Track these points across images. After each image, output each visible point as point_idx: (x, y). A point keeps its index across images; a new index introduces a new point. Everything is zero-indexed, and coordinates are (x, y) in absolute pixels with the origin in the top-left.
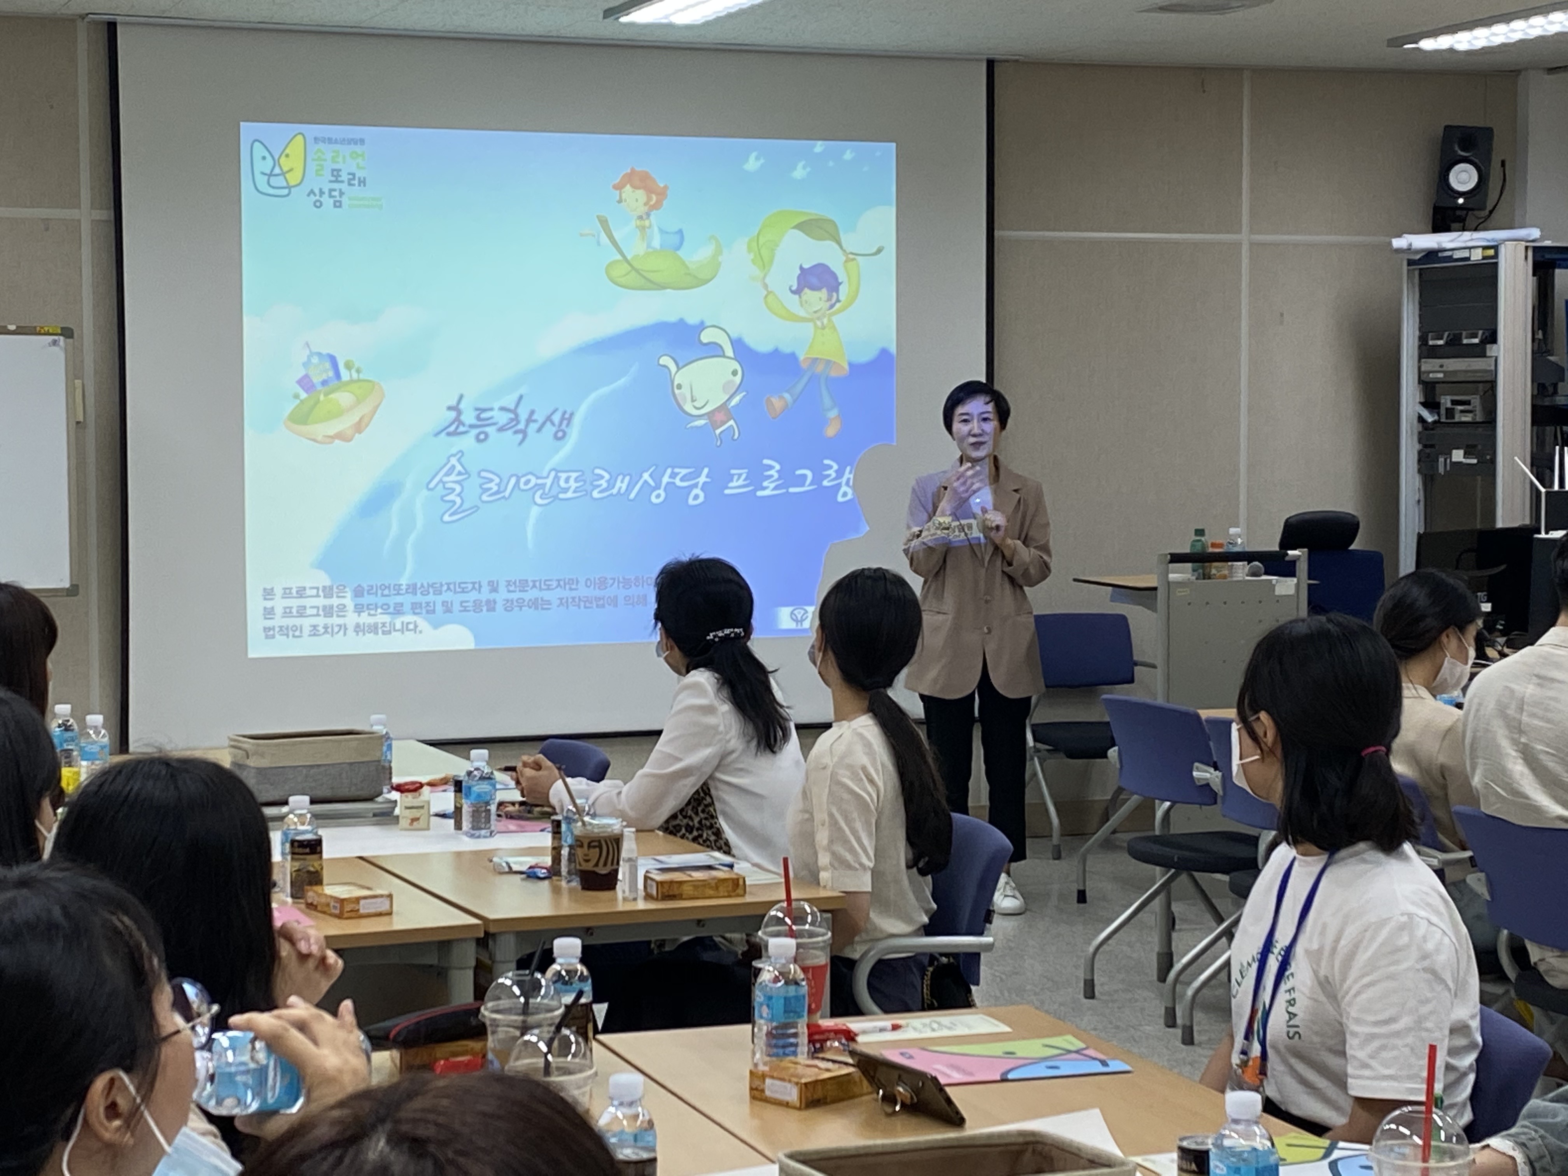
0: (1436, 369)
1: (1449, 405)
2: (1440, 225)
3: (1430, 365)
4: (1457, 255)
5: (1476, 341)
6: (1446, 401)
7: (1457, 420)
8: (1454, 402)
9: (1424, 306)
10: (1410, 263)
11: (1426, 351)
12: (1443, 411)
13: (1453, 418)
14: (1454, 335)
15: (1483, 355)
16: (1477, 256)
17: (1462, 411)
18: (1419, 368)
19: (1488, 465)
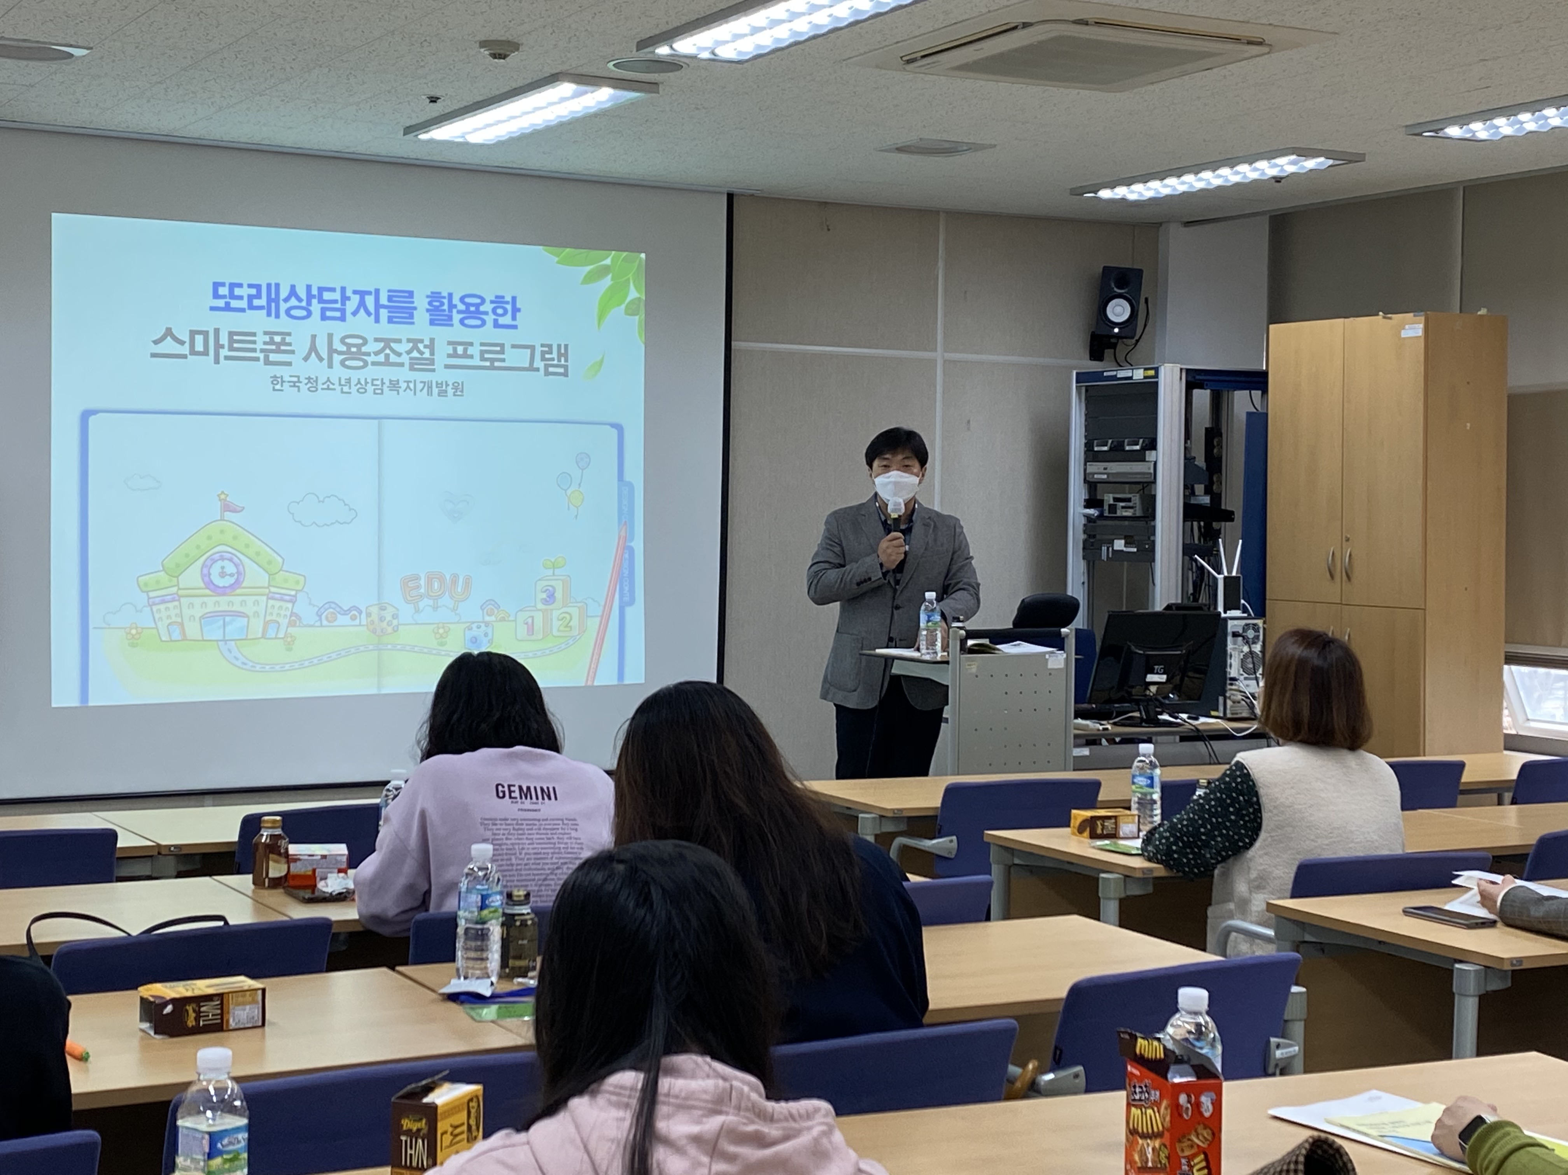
0: (1099, 470)
1: (1112, 502)
3: (1093, 467)
4: (1118, 376)
5: (1138, 447)
6: (1109, 499)
7: (1119, 514)
8: (1116, 500)
9: (1089, 417)
11: (1091, 456)
12: (1106, 507)
13: (1116, 513)
14: (1118, 442)
15: (1143, 460)
16: (1138, 376)
17: (1123, 507)
18: (1085, 470)
19: (1147, 553)
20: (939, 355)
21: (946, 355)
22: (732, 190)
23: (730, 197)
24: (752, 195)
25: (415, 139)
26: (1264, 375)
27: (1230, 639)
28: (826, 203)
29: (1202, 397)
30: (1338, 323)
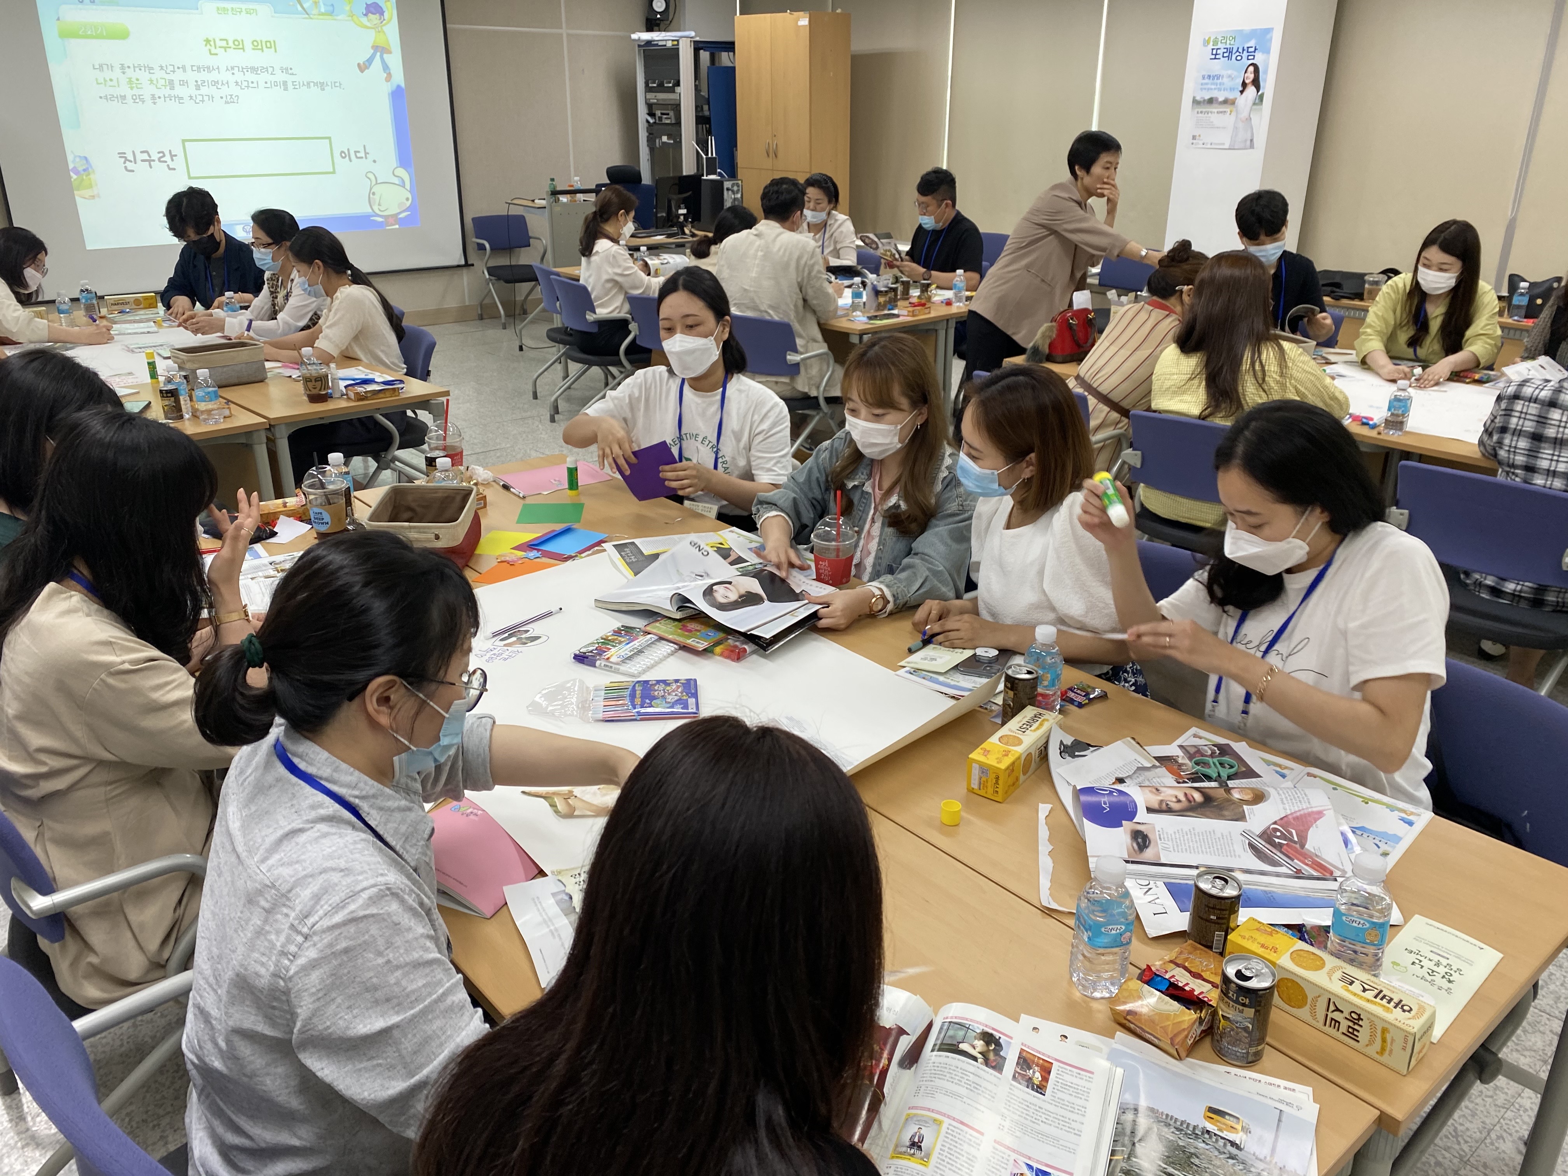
0: (653, 97)
1: (660, 115)
2: (649, 29)
3: (650, 96)
4: (660, 43)
5: (671, 85)
6: (658, 113)
8: (662, 114)
9: (646, 67)
10: (639, 46)
11: (648, 89)
12: (657, 118)
13: (662, 121)
14: (660, 82)
15: (674, 92)
16: (669, 44)
17: (666, 118)
18: (646, 97)
19: (678, 144)
20: (564, 31)
21: (568, 31)
26: (733, 43)
27: (725, 192)
29: (705, 55)
30: (768, 16)
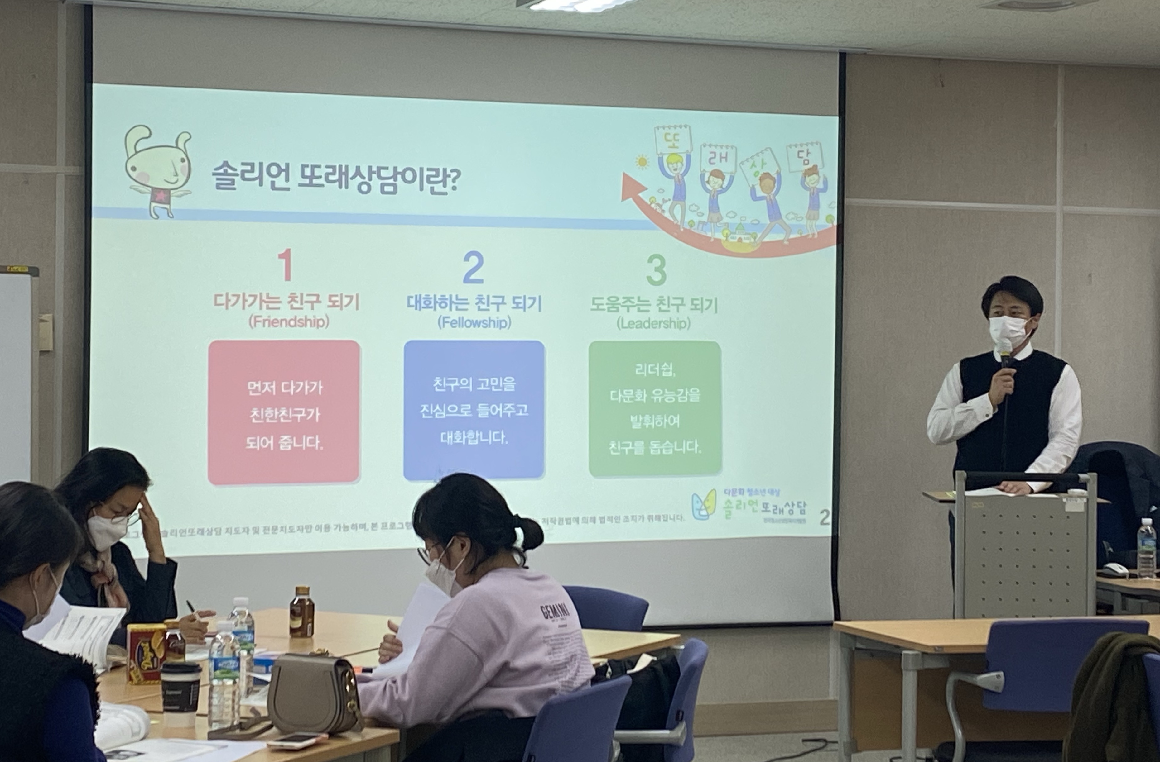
20: (1058, 209)
21: (1065, 208)
22: (843, 49)
23: (843, 56)
24: (865, 54)
25: (527, 9)
28: (940, 59)
